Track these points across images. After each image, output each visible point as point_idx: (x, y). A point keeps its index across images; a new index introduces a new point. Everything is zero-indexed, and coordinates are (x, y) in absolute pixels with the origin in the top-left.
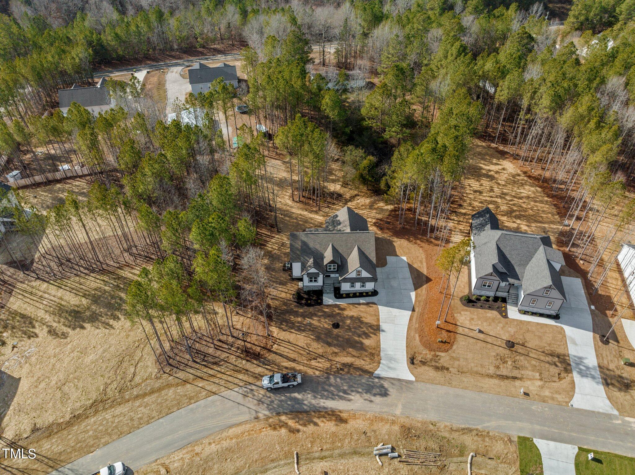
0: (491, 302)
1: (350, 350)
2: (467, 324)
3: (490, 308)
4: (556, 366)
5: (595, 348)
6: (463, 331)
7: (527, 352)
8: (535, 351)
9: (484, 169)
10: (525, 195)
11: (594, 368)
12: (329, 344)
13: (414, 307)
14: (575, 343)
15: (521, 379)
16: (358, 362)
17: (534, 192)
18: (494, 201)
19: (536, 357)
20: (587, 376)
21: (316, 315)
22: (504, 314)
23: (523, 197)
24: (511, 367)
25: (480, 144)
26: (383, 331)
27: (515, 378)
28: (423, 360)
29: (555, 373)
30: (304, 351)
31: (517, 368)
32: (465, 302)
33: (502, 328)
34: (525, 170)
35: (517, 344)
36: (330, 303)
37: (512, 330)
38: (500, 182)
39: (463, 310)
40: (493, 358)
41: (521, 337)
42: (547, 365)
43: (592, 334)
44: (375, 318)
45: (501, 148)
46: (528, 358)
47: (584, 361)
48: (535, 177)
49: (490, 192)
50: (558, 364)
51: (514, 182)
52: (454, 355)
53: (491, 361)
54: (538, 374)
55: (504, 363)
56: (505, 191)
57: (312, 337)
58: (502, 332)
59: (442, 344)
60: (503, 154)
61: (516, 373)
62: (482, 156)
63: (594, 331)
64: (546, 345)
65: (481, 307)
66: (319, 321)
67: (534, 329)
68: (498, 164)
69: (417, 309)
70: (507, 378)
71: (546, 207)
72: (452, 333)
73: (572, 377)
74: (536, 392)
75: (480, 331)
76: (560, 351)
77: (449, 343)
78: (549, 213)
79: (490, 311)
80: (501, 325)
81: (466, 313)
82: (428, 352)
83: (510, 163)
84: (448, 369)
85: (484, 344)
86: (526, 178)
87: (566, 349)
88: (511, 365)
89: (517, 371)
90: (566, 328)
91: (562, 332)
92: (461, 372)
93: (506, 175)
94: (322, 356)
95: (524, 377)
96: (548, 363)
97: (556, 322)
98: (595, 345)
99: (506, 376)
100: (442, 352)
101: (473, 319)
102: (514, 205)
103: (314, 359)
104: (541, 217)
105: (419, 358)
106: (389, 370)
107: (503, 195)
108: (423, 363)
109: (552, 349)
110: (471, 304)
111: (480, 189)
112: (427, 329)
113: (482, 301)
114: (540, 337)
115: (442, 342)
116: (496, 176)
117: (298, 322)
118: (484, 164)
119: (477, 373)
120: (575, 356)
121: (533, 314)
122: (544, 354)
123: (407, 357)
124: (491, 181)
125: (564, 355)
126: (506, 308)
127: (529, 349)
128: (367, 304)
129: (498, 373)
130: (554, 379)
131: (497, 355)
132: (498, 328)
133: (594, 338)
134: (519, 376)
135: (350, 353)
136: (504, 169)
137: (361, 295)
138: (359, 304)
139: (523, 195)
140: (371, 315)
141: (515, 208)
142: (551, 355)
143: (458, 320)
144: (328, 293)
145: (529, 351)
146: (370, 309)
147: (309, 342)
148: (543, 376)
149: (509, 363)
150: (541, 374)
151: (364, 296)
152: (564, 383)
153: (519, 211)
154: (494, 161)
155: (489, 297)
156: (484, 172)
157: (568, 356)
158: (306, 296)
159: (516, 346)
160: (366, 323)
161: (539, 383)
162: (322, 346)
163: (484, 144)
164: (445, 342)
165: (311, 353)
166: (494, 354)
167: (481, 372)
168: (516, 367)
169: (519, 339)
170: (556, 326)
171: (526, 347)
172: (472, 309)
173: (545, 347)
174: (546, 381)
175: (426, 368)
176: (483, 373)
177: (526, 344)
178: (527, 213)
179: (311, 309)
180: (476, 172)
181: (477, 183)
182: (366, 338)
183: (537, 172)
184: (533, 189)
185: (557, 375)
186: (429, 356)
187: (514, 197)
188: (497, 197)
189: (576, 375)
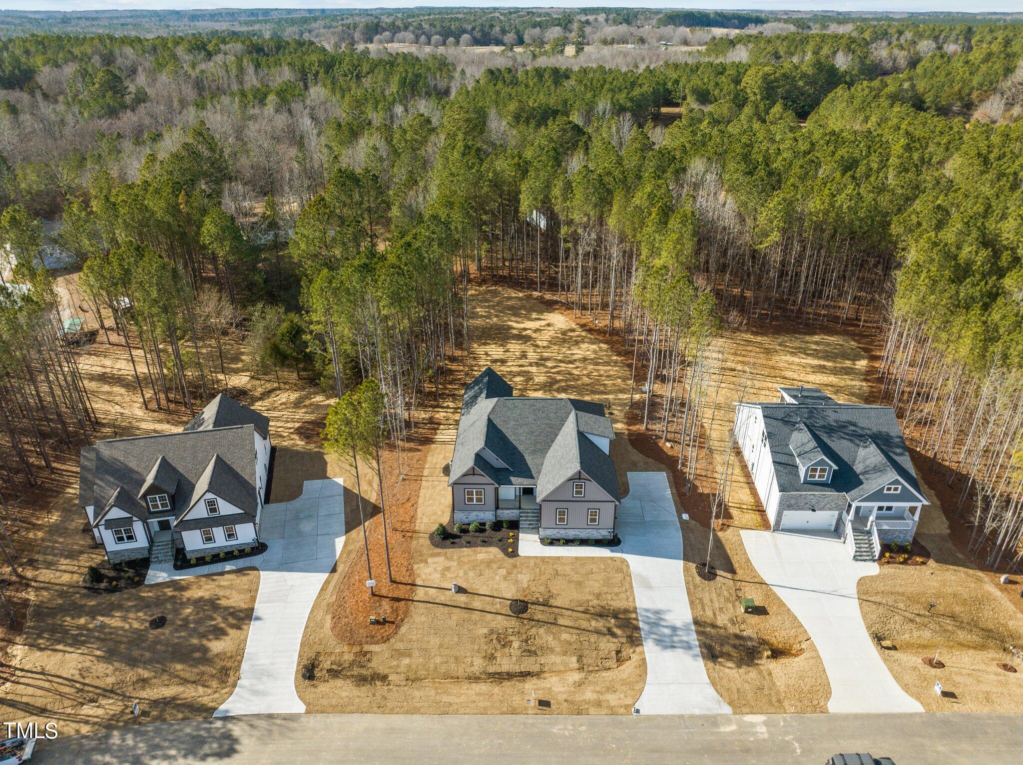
0: (489, 532)
1: (179, 667)
2: (436, 579)
3: (485, 543)
4: (614, 635)
5: (688, 589)
6: (426, 594)
7: (553, 616)
8: (569, 613)
9: (514, 329)
10: (580, 356)
11: (686, 628)
12: (133, 662)
13: (335, 565)
14: (648, 586)
15: (538, 674)
16: (190, 693)
17: (595, 352)
18: (525, 372)
19: (570, 624)
20: (674, 647)
21: (120, 607)
22: (510, 550)
23: (575, 360)
24: (519, 653)
25: (513, 295)
26: (258, 619)
27: (525, 675)
28: (334, 667)
29: (609, 652)
30: (72, 686)
31: (531, 653)
32: (438, 539)
33: (505, 578)
34: (583, 321)
35: (533, 603)
36: (160, 580)
37: (524, 578)
38: (539, 343)
39: (433, 555)
40: (483, 640)
41: (542, 589)
42: (593, 638)
43: (680, 563)
44: (248, 596)
45: (548, 296)
46: (555, 629)
47: (666, 617)
48: (599, 330)
49: (521, 358)
50: (615, 630)
51: (564, 341)
52: (400, 646)
53: (476, 647)
54: (574, 659)
55: (504, 646)
56: (545, 354)
57: (98, 653)
58: (503, 585)
59: (377, 627)
60: (550, 306)
61: (529, 664)
62: (515, 312)
63: (686, 558)
64: (590, 598)
65: (469, 544)
66: (124, 619)
67: (568, 568)
68: (539, 319)
69: (340, 568)
70: (510, 676)
71: (613, 371)
72: (403, 603)
73: (643, 653)
74: (565, 696)
75: (460, 590)
76: (618, 604)
77: (393, 623)
78: (619, 377)
79: (484, 549)
80: (503, 572)
81: (437, 559)
82: (346, 648)
83: (560, 316)
84: (384, 678)
85: (465, 615)
86: (584, 334)
87: (631, 599)
88: (520, 648)
89: (532, 659)
90: (630, 558)
91: (623, 569)
92: (413, 679)
93: (552, 333)
94: (112, 691)
95: (546, 668)
96: (598, 632)
97: (612, 551)
98: (687, 583)
99: (508, 674)
100: (377, 643)
101: (448, 569)
102: (558, 373)
103: (92, 701)
104: (604, 385)
105: (327, 665)
106: (254, 698)
107: (541, 362)
108: (334, 673)
109: (604, 603)
110: (449, 542)
111: (503, 357)
112: (351, 602)
113: (471, 534)
114: (580, 584)
115: (377, 622)
116: (534, 335)
117: (78, 627)
118: (516, 322)
119: (447, 676)
120: (647, 610)
121: (568, 542)
122: (587, 616)
123: (299, 664)
124: (525, 343)
125: (626, 611)
126: (516, 539)
127: (556, 610)
128: (239, 571)
129: (492, 669)
130: (608, 664)
131: (492, 632)
132: (497, 577)
133: (686, 570)
134: (536, 668)
135: (178, 676)
136: (549, 325)
137: (229, 555)
138: (222, 574)
139: (576, 357)
140: (240, 592)
141: (559, 377)
142: (601, 615)
143: (419, 576)
144: (160, 562)
145: (556, 614)
146: (242, 581)
147: (88, 664)
148: (585, 662)
149: (516, 644)
150: (580, 659)
151: (236, 558)
152: (628, 669)
153: (566, 381)
154: (534, 315)
155: (484, 524)
156: (514, 332)
157: (635, 610)
158: (112, 574)
159: (532, 609)
160: (226, 608)
161: (577, 676)
162: (116, 670)
163: (521, 295)
164: (384, 622)
165: (87, 688)
166: (485, 631)
167: (454, 674)
168: (529, 651)
169: (538, 592)
170: (611, 558)
171: (551, 606)
172: (450, 551)
173: (588, 601)
174: (592, 671)
175: (339, 682)
176: (460, 672)
177: (552, 602)
178: (579, 382)
179: (114, 598)
180: (500, 334)
181: (501, 349)
182: (217, 639)
183: (603, 322)
184: (594, 347)
185: (614, 653)
186: (348, 657)
187: (561, 361)
188: (531, 365)
189: (650, 649)
